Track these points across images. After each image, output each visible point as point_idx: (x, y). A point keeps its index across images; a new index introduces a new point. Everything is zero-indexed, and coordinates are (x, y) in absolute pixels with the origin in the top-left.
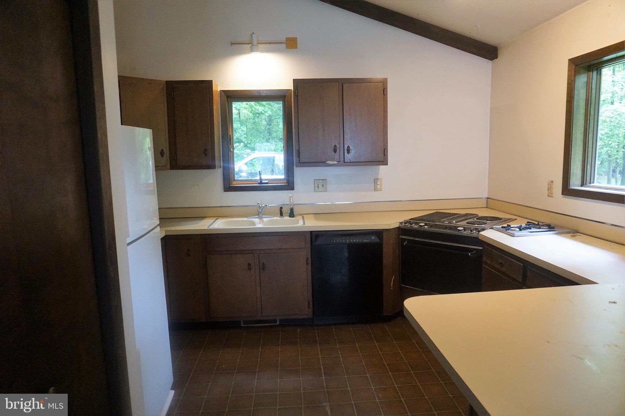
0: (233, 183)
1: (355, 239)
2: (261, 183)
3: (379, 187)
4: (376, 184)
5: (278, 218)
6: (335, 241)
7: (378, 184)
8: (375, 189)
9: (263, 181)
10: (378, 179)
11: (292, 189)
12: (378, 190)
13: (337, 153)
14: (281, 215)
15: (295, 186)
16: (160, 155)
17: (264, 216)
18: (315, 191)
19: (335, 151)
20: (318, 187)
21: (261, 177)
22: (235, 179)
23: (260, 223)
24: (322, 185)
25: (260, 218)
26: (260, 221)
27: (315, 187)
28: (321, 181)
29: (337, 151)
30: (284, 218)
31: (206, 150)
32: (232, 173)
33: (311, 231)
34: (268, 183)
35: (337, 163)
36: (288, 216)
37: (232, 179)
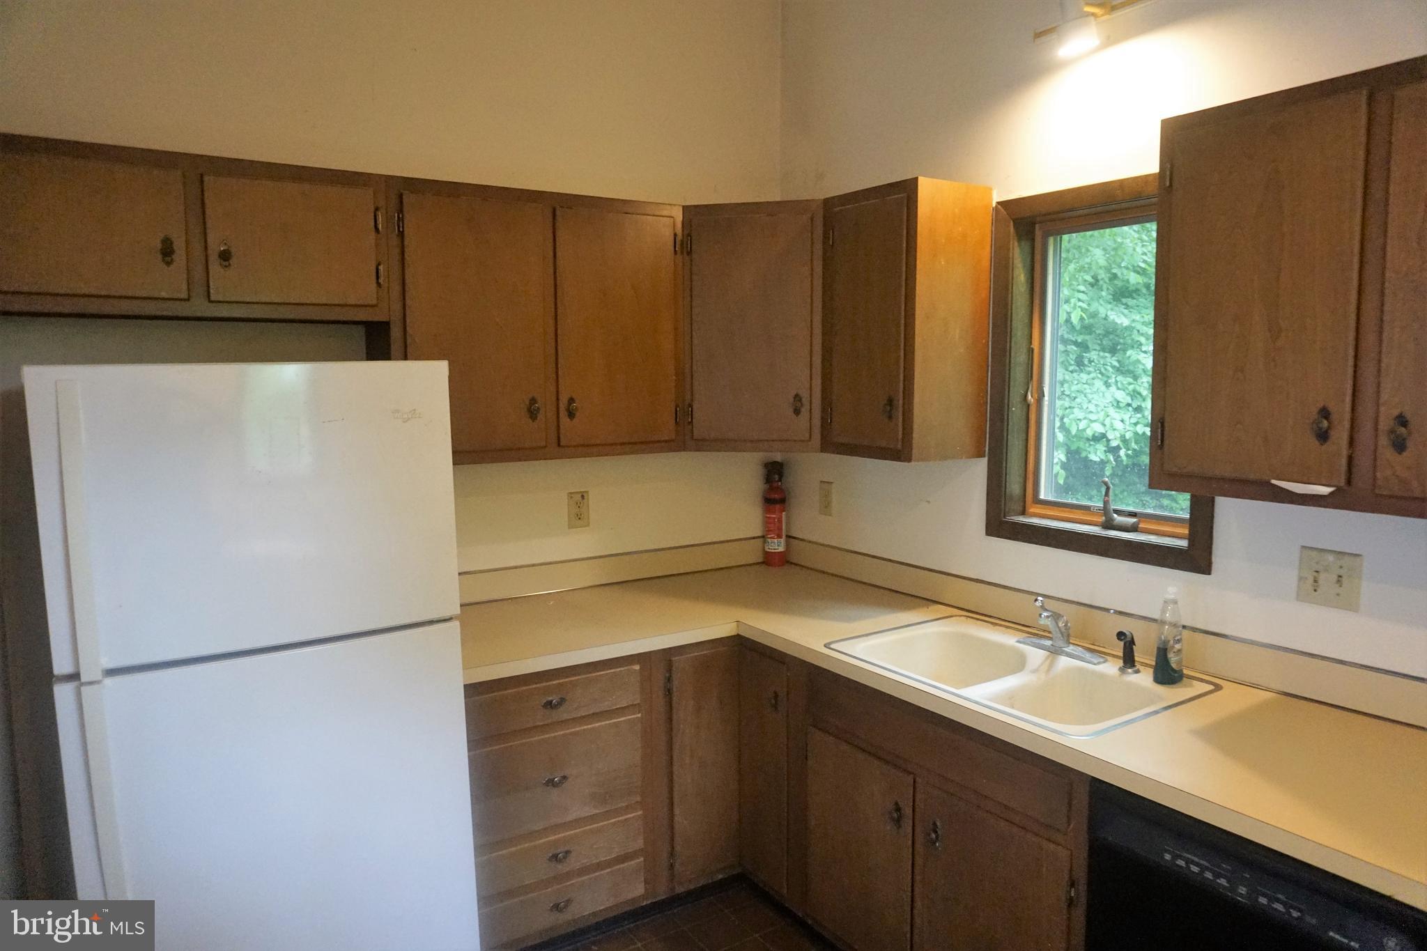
0: (1031, 512)
2: (1108, 525)
5: (1111, 669)
9: (1118, 519)
11: (1204, 567)
13: (1328, 447)
14: (1129, 660)
15: (1214, 559)
16: (791, 410)
17: (1070, 649)
18: (1301, 597)
19: (1323, 436)
20: (1315, 581)
21: (1106, 503)
22: (1042, 496)
23: (1035, 671)
24: (1335, 578)
25: (1055, 652)
26: (1042, 664)
27: (1301, 579)
28: (1331, 558)
29: (1334, 434)
30: (1132, 678)
31: (890, 402)
32: (1031, 475)
33: (1095, 780)
34: (1134, 529)
35: (1332, 493)
36: (1151, 671)
37: (1028, 498)
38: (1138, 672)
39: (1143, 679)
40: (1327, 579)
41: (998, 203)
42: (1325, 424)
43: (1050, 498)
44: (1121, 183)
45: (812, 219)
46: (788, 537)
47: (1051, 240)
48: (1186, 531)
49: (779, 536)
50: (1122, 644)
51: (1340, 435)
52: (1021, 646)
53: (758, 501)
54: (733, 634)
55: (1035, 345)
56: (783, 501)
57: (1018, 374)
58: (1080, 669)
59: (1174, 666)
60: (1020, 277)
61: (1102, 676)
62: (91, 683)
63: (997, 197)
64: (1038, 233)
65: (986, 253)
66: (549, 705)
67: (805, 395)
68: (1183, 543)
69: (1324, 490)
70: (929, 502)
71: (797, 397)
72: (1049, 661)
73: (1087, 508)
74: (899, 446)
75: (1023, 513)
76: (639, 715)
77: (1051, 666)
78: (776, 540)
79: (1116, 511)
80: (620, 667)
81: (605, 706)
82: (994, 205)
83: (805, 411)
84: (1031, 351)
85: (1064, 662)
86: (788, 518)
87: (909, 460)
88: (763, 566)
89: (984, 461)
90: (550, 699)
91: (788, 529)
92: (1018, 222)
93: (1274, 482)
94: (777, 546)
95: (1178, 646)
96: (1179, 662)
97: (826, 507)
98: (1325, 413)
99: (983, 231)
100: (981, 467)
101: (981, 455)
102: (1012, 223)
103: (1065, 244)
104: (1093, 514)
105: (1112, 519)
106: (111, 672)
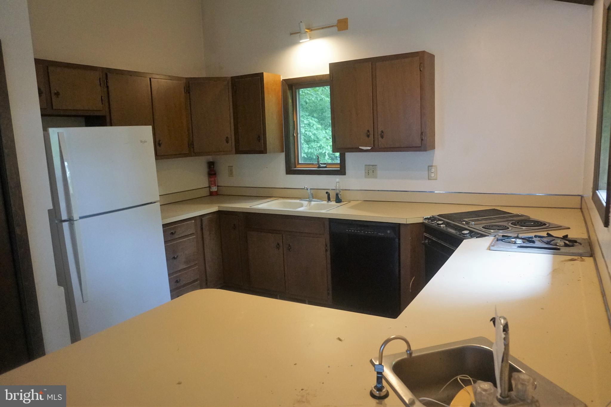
0: (297, 166)
1: (370, 231)
2: (319, 167)
3: (433, 175)
4: (429, 172)
5: (325, 202)
6: (350, 231)
7: (432, 171)
8: (429, 178)
9: (322, 165)
10: (432, 166)
11: (344, 174)
12: (432, 178)
13: (370, 138)
14: (329, 199)
15: (346, 171)
16: (226, 142)
17: (314, 200)
18: (366, 177)
19: (368, 136)
20: (368, 173)
21: (318, 162)
22: (300, 163)
23: (306, 206)
24: (372, 171)
25: (310, 201)
26: (308, 204)
27: (365, 172)
28: (371, 167)
29: (370, 136)
30: (330, 203)
31: (259, 137)
32: (297, 157)
33: (329, 218)
34: (326, 167)
35: (371, 149)
36: (335, 202)
37: (296, 162)
38: (331, 202)
39: (333, 203)
40: (371, 171)
41: (283, 80)
42: (369, 133)
43: (302, 162)
44: (317, 76)
45: (228, 83)
46: (218, 186)
47: (297, 90)
48: (339, 166)
49: (215, 186)
50: (327, 195)
51: (372, 136)
52: (301, 201)
53: (207, 175)
54: (218, 210)
55: (295, 120)
56: (215, 174)
57: (291, 128)
58: (318, 204)
59: (340, 198)
60: (290, 101)
61: (323, 204)
62: (76, 220)
63: (282, 78)
64: (294, 88)
65: (280, 94)
66: (172, 233)
67: (229, 137)
68: (339, 169)
69: (369, 148)
70: (267, 168)
71: (227, 138)
72: (309, 204)
73: (313, 164)
74: (263, 149)
75: (295, 168)
76: (195, 236)
77: (310, 204)
78: (214, 187)
79: (322, 164)
80: (189, 221)
81: (186, 234)
82: (281, 80)
83: (230, 142)
84: (294, 121)
85: (313, 203)
86: (217, 179)
87: (266, 153)
88: (210, 196)
89: (284, 153)
90: (172, 231)
91: (217, 184)
92: (288, 85)
93: (360, 147)
94: (214, 189)
95: (340, 193)
96: (341, 197)
97: (231, 174)
98: (368, 131)
99: (279, 88)
100: (283, 155)
101: (283, 152)
102: (287, 85)
103: (300, 92)
104: (315, 165)
105: (320, 166)
106: (81, 218)
